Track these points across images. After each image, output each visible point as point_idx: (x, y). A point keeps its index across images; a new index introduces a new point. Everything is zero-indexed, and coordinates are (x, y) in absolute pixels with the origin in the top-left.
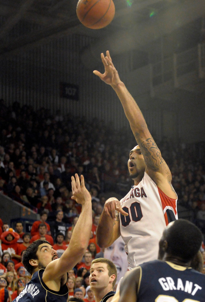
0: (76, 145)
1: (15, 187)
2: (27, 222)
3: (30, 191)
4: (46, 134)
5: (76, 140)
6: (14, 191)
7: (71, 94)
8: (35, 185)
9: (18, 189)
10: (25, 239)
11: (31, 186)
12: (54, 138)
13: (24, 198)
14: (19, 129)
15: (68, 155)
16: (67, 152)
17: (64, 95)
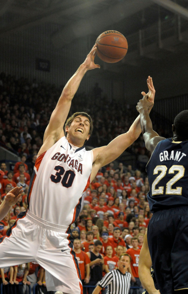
1: (1, 137)
2: (11, 163)
3: (13, 139)
4: (25, 97)
5: (47, 102)
7: (44, 67)
8: (17, 135)
9: (4, 138)
10: (9, 175)
11: (14, 136)
12: (31, 100)
15: (41, 113)
16: (41, 111)
17: (39, 68)
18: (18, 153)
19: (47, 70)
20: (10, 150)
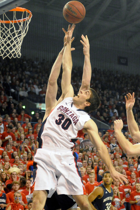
0: (127, 89)
1: (97, 113)
2: (104, 130)
4: (112, 84)
5: (127, 86)
6: (96, 114)
7: (123, 62)
8: (107, 110)
9: (99, 113)
11: (105, 111)
12: (116, 85)
13: (102, 118)
14: (97, 82)
15: (123, 94)
16: (123, 93)
17: (120, 63)
18: (109, 123)
19: (126, 64)
20: (103, 121)
